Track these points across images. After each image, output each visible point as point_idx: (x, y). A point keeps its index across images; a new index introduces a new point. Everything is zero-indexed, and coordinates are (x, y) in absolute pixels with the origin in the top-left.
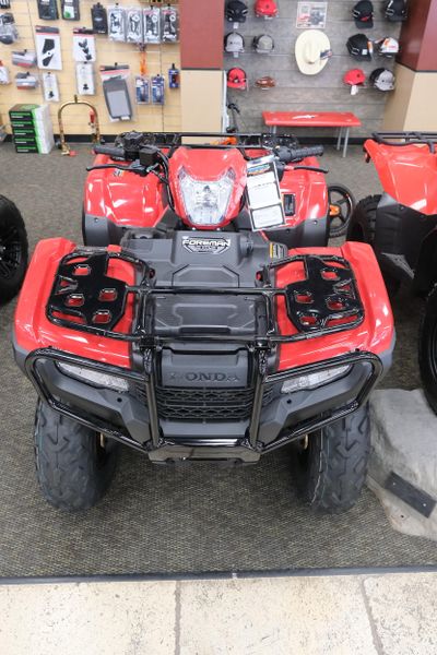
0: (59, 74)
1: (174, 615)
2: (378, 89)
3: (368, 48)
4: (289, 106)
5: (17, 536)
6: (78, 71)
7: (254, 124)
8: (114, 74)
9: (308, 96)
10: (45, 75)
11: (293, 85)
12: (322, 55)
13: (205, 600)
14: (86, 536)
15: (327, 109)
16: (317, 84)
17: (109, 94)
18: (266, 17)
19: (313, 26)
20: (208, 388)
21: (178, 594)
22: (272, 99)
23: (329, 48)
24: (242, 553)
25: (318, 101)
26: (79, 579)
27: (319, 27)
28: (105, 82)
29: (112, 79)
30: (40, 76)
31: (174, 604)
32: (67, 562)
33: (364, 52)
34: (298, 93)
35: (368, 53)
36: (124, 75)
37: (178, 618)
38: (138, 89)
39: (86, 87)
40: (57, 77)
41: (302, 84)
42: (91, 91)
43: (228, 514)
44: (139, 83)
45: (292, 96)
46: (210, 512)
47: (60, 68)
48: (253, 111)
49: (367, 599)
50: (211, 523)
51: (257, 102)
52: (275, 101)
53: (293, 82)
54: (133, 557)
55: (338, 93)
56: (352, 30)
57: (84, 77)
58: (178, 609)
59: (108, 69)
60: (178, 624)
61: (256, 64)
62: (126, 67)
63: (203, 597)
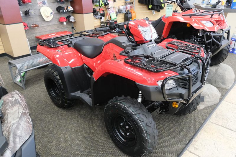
2: (71, 22)
3: (65, 10)
4: (43, 33)
7: (33, 42)
9: (49, 28)
11: (43, 26)
12: (51, 14)
15: (57, 31)
16: (51, 24)
18: (29, 3)
19: (44, 5)
21: (190, 152)
22: (37, 32)
23: (52, 12)
24: (186, 135)
25: (53, 29)
27: (46, 5)
33: (65, 11)
34: (45, 28)
35: (66, 11)
41: (46, 24)
45: (44, 29)
48: (31, 37)
49: (215, 123)
51: (32, 34)
52: (38, 32)
53: (42, 24)
55: (58, 25)
56: (57, 5)
61: (28, 20)
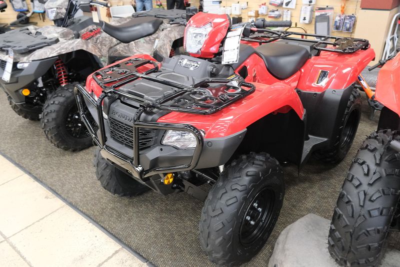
0: (293, 11)
1: (106, 258)
5: (93, 194)
6: (302, 9)
8: (323, 12)
10: (285, 11)
13: (123, 263)
14: (113, 209)
17: (317, 24)
20: (126, 124)
21: (117, 252)
24: (162, 257)
26: (92, 221)
28: (317, 16)
29: (321, 15)
30: (283, 12)
31: (111, 255)
32: (96, 213)
36: (329, 13)
37: (106, 261)
38: (336, 22)
39: (305, 19)
40: (291, 12)
42: (307, 21)
43: (176, 237)
44: (337, 19)
46: (169, 231)
47: (294, 8)
50: (165, 236)
54: (118, 227)
57: (305, 13)
58: (109, 258)
59: (320, 9)
60: (103, 263)
62: (332, 8)
63: (124, 262)
